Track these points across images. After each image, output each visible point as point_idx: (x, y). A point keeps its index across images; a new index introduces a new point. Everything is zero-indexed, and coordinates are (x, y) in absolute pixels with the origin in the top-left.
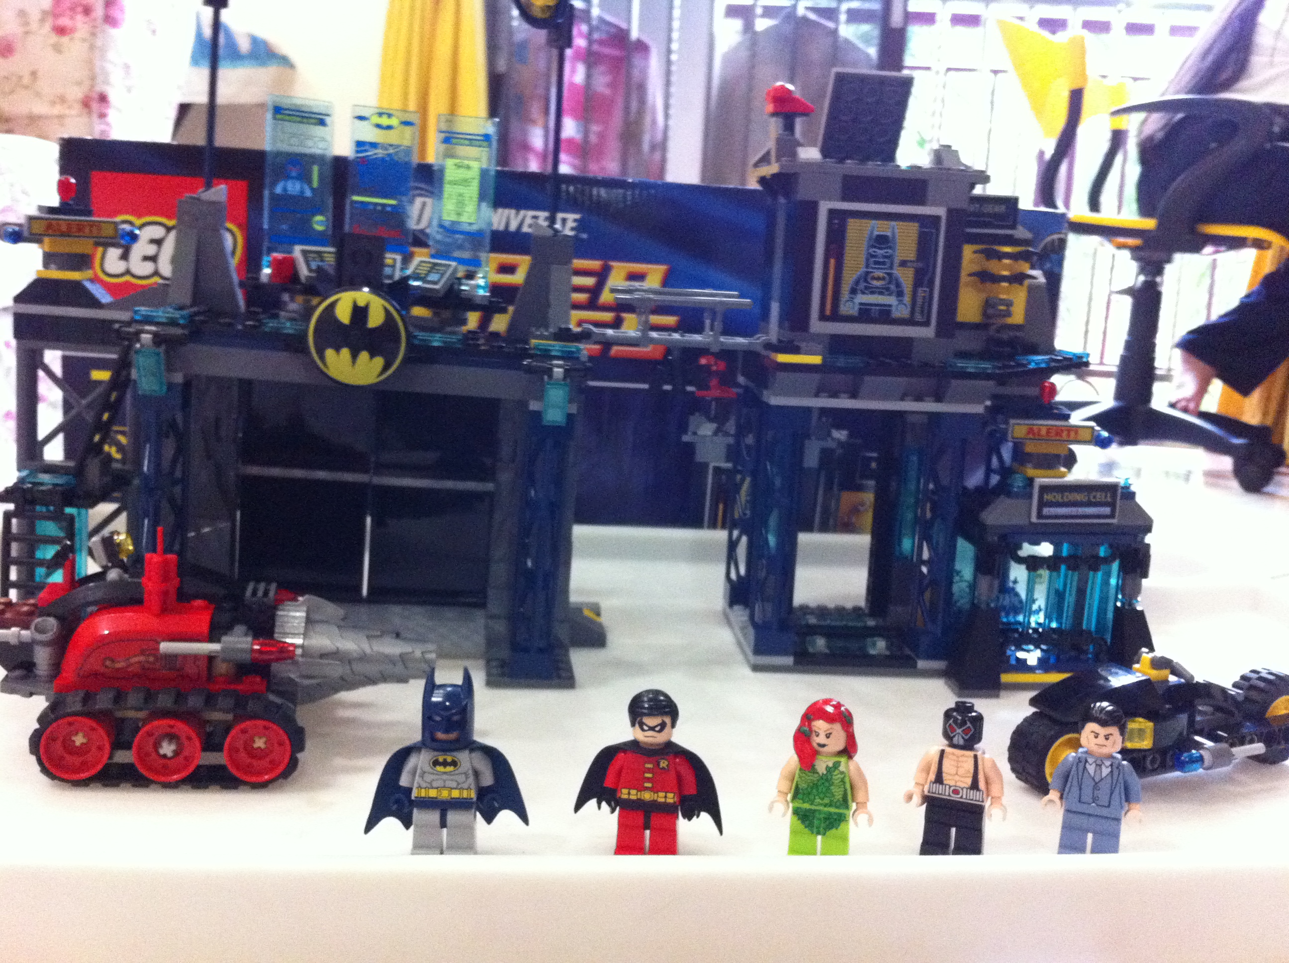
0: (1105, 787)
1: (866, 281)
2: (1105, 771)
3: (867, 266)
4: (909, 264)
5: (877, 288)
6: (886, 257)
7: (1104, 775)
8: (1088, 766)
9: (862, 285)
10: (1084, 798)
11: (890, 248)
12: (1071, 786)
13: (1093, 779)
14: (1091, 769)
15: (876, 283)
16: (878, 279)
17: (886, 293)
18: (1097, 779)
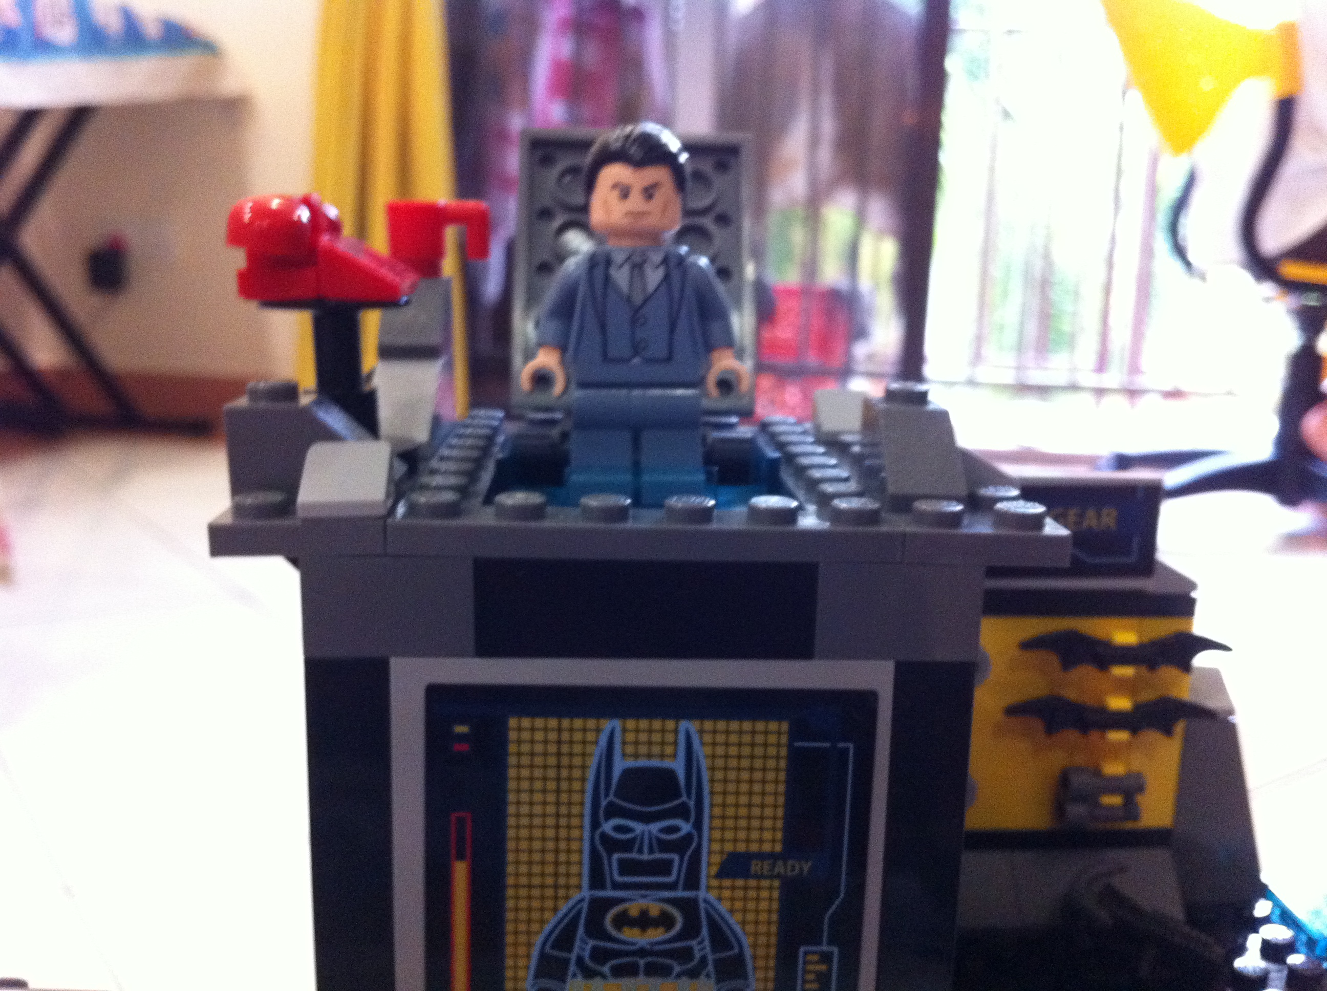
0: (657, 314)
1: (595, 929)
2: (654, 277)
3: (597, 880)
4: (755, 866)
5: (642, 952)
6: (664, 846)
7: (651, 286)
8: (613, 272)
9: (583, 946)
10: (613, 352)
11: (682, 812)
12: (581, 328)
13: (629, 300)
14: (621, 277)
15: (633, 936)
16: (644, 921)
17: (677, 969)
18: (638, 299)
